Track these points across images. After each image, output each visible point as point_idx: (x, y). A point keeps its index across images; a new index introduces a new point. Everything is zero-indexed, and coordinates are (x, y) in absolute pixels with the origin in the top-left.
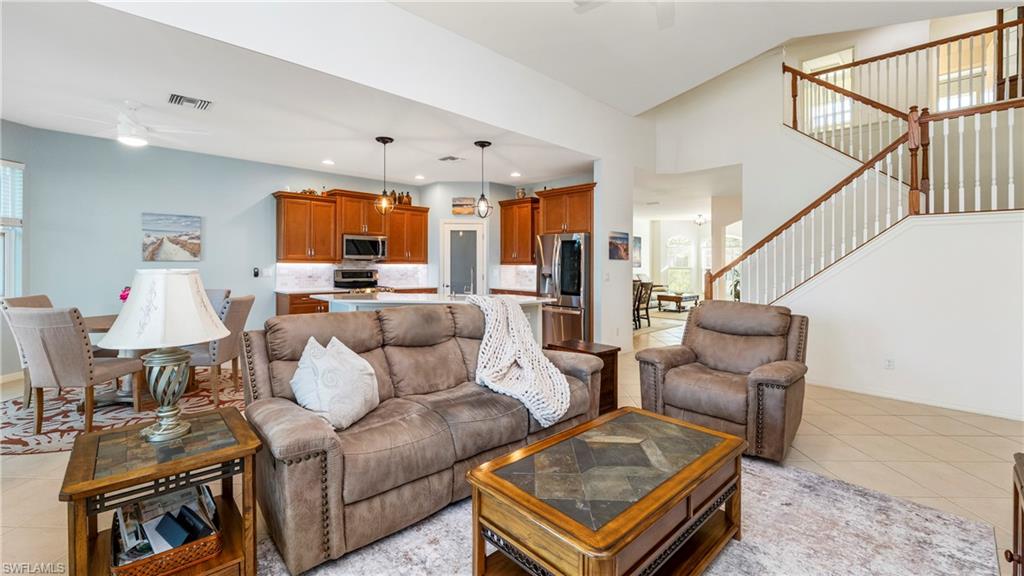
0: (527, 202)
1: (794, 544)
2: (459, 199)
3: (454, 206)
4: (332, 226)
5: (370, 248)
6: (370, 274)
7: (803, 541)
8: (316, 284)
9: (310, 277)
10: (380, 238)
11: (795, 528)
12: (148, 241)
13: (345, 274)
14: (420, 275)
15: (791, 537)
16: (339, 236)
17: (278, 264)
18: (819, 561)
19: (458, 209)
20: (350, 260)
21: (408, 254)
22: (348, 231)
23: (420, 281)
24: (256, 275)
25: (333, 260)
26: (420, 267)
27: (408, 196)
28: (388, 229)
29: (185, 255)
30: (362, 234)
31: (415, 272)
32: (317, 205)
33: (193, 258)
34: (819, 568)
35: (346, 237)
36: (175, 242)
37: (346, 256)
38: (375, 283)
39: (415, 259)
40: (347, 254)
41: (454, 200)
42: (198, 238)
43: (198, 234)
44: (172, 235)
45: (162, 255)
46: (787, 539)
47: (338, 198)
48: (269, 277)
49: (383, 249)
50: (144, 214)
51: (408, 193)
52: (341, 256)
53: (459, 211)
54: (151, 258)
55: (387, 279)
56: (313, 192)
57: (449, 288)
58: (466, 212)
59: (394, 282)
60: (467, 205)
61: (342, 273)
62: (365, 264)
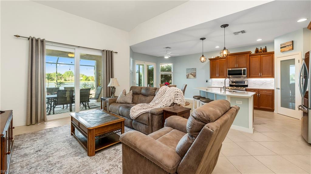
1: (78, 166)
2: (284, 44)
7: (77, 169)
10: (243, 69)
11: (83, 170)
12: (187, 74)
15: (81, 167)
18: (68, 168)
22: (227, 67)
24: (207, 82)
25: (225, 77)
29: (193, 77)
30: (236, 68)
33: (194, 78)
34: (66, 167)
35: (228, 69)
36: (191, 74)
41: (281, 45)
42: (195, 73)
43: (195, 72)
44: (190, 73)
45: (189, 77)
46: (80, 166)
47: (226, 57)
48: (210, 82)
50: (187, 69)
51: (261, 48)
52: (227, 76)
53: (284, 50)
54: (188, 78)
55: (254, 85)
56: (219, 57)
57: (280, 90)
58: (288, 50)
59: (258, 86)
60: (288, 46)
61: (232, 82)
62: (243, 79)
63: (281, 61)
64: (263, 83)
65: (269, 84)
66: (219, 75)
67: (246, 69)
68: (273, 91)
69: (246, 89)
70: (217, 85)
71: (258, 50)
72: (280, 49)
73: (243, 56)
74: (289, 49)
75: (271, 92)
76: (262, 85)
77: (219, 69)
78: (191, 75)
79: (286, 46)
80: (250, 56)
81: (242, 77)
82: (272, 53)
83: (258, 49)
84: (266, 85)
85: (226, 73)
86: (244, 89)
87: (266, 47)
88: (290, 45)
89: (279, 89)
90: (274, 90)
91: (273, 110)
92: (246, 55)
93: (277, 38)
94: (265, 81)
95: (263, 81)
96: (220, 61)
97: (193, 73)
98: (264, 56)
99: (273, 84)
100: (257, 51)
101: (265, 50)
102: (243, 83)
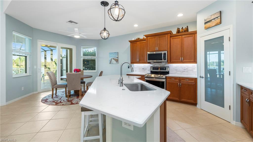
3: (205, 23)
9: (143, 69)
10: (163, 52)
12: (110, 59)
16: (146, 53)
21: (182, 58)
22: (149, 50)
29: (115, 62)
30: (156, 51)
35: (149, 53)
38: (168, 72)
39: (186, 61)
40: (149, 60)
41: (205, 20)
43: (117, 57)
44: (113, 57)
45: (112, 63)
47: (146, 39)
49: (165, 57)
50: (109, 53)
51: (182, 27)
52: (147, 61)
53: (209, 26)
54: (110, 63)
55: (175, 71)
56: (139, 38)
57: (204, 79)
59: (180, 73)
60: (214, 19)
61: (153, 68)
62: (164, 64)
63: (205, 41)
64: (185, 70)
65: (191, 70)
66: (140, 60)
67: (166, 52)
68: (196, 80)
69: (166, 77)
70: (139, 71)
71: (180, 30)
72: (204, 26)
73: (163, 37)
74: (216, 23)
75: (193, 82)
76: (184, 71)
77: (139, 52)
78: (114, 60)
79: (212, 20)
80: (171, 37)
81: (163, 62)
82: (195, 33)
83: (179, 28)
84: (188, 72)
85: (146, 57)
86: (164, 77)
87: (187, 26)
88: (217, 18)
89: (202, 77)
90: (197, 78)
91: (195, 104)
92: (167, 35)
93: (200, 12)
94: (186, 67)
95: (185, 67)
96: (140, 43)
97: (115, 58)
98: (185, 37)
99: (196, 70)
100: (178, 31)
101: (187, 30)
102: (164, 69)
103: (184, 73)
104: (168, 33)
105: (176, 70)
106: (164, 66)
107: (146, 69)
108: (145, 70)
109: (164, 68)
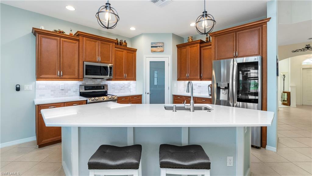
0: (197, 43)
2: (154, 43)
3: (152, 47)
4: (77, 56)
5: (102, 71)
6: (104, 87)
8: (66, 94)
9: (62, 90)
10: (109, 65)
13: (86, 88)
14: (131, 87)
16: (81, 62)
17: (37, 82)
19: (154, 49)
20: (89, 78)
21: (125, 75)
22: (87, 59)
23: (131, 90)
24: (18, 89)
25: (78, 79)
26: (132, 82)
27: (125, 42)
28: (113, 59)
30: (98, 62)
31: (129, 85)
32: (65, 41)
35: (86, 63)
37: (85, 76)
38: (106, 92)
39: (130, 78)
40: (86, 74)
41: (152, 43)
47: (80, 38)
49: (111, 71)
51: (125, 41)
53: (155, 50)
55: (113, 90)
57: (149, 95)
58: (159, 51)
59: (117, 91)
60: (159, 46)
61: (85, 86)
62: (100, 81)
63: (150, 62)
64: (122, 88)
66: (64, 74)
67: (112, 66)
68: (140, 96)
73: (107, 44)
74: (161, 50)
79: (157, 46)
82: (135, 51)
85: (80, 69)
88: (161, 46)
92: (112, 44)
94: (123, 85)
98: (128, 52)
102: (102, 88)
103: (121, 91)
104: (111, 42)
105: (114, 88)
106: (100, 83)
107: (70, 90)
108: (67, 92)
109: (101, 86)
